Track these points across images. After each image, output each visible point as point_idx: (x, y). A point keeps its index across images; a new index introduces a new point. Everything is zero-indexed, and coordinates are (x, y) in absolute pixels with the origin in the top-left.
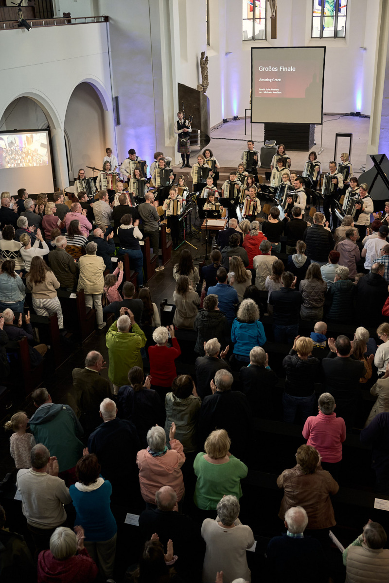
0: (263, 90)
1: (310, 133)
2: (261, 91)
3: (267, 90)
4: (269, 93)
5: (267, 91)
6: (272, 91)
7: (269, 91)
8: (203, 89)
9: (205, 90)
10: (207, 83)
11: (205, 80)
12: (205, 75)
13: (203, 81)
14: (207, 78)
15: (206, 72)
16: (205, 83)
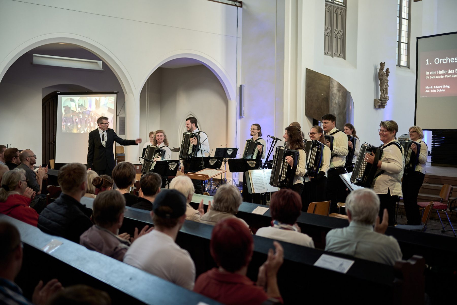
2: (428, 89)
5: (435, 89)
8: (382, 103)
9: (383, 105)
10: (385, 97)
11: (383, 93)
12: (384, 88)
13: (381, 94)
14: (386, 91)
15: (386, 84)
16: (383, 97)
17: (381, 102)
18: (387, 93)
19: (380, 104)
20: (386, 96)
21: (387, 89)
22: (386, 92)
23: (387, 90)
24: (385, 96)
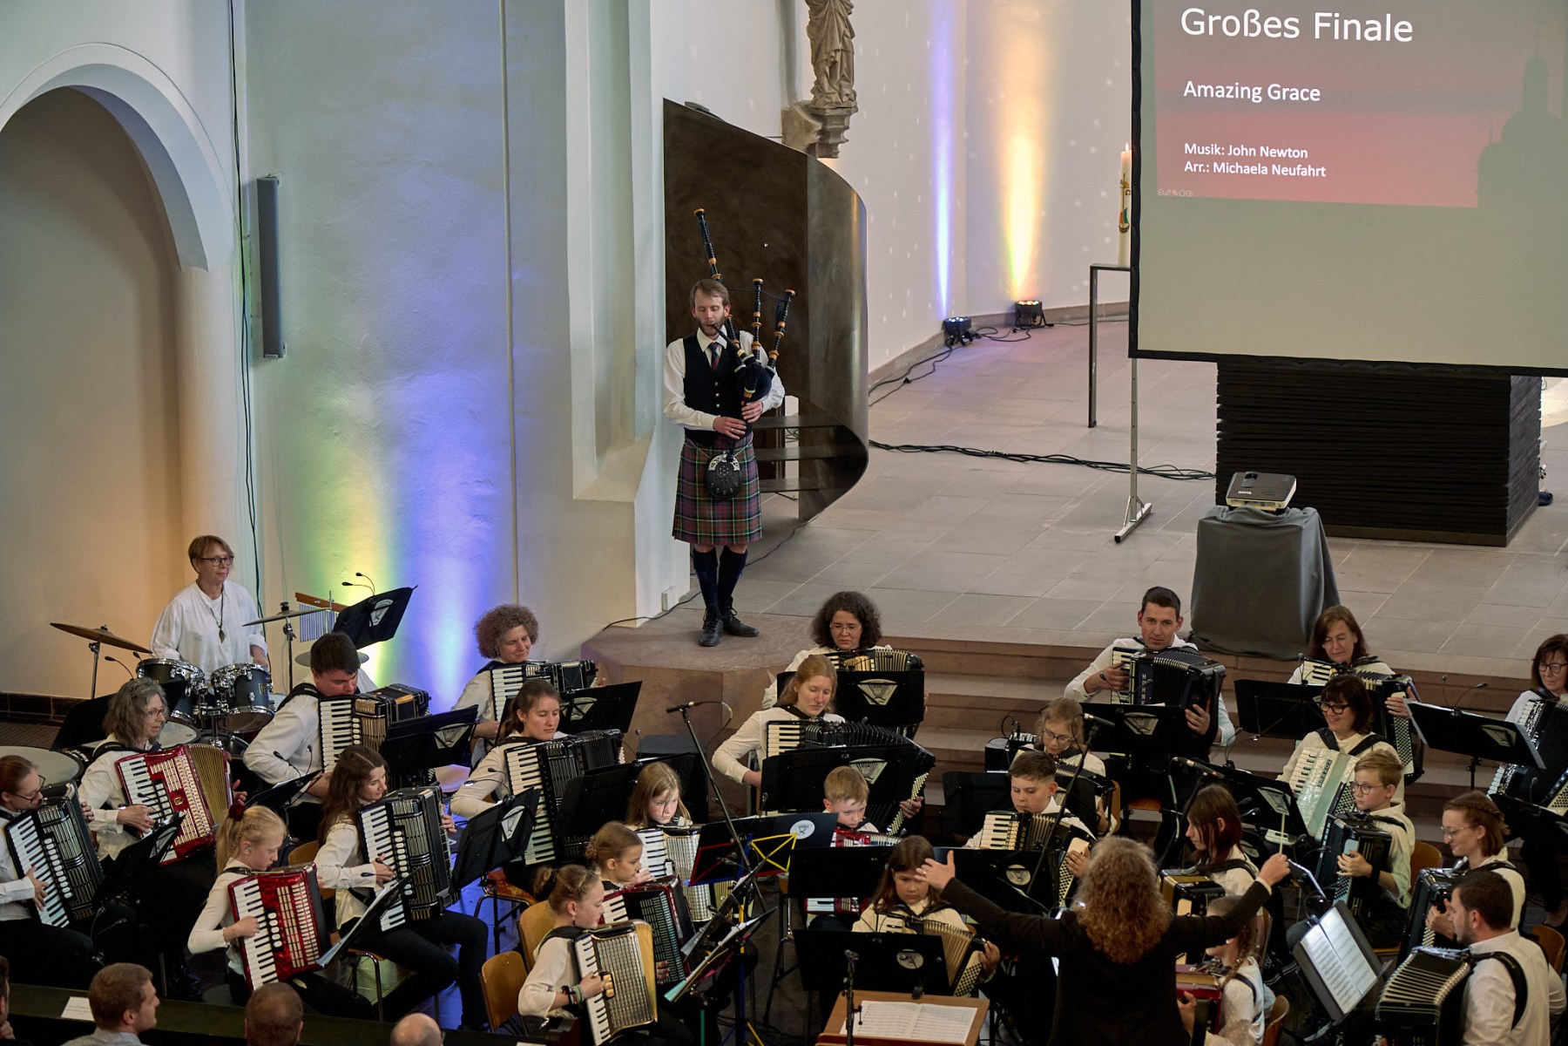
0: (1205, 151)
1: (1514, 430)
2: (1195, 158)
3: (1232, 151)
4: (1248, 170)
5: (1232, 160)
6: (1268, 162)
7: (1244, 160)
8: (823, 132)
9: (831, 141)
10: (845, 98)
11: (831, 77)
12: (836, 51)
13: (817, 82)
14: (845, 65)
15: (843, 27)
16: (835, 98)
17: (818, 126)
18: (849, 77)
19: (815, 138)
20: (846, 91)
21: (851, 54)
22: (845, 73)
23: (848, 58)
24: (840, 95)
